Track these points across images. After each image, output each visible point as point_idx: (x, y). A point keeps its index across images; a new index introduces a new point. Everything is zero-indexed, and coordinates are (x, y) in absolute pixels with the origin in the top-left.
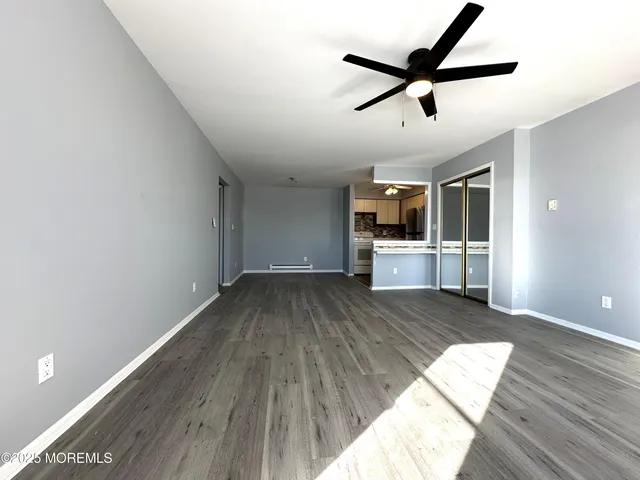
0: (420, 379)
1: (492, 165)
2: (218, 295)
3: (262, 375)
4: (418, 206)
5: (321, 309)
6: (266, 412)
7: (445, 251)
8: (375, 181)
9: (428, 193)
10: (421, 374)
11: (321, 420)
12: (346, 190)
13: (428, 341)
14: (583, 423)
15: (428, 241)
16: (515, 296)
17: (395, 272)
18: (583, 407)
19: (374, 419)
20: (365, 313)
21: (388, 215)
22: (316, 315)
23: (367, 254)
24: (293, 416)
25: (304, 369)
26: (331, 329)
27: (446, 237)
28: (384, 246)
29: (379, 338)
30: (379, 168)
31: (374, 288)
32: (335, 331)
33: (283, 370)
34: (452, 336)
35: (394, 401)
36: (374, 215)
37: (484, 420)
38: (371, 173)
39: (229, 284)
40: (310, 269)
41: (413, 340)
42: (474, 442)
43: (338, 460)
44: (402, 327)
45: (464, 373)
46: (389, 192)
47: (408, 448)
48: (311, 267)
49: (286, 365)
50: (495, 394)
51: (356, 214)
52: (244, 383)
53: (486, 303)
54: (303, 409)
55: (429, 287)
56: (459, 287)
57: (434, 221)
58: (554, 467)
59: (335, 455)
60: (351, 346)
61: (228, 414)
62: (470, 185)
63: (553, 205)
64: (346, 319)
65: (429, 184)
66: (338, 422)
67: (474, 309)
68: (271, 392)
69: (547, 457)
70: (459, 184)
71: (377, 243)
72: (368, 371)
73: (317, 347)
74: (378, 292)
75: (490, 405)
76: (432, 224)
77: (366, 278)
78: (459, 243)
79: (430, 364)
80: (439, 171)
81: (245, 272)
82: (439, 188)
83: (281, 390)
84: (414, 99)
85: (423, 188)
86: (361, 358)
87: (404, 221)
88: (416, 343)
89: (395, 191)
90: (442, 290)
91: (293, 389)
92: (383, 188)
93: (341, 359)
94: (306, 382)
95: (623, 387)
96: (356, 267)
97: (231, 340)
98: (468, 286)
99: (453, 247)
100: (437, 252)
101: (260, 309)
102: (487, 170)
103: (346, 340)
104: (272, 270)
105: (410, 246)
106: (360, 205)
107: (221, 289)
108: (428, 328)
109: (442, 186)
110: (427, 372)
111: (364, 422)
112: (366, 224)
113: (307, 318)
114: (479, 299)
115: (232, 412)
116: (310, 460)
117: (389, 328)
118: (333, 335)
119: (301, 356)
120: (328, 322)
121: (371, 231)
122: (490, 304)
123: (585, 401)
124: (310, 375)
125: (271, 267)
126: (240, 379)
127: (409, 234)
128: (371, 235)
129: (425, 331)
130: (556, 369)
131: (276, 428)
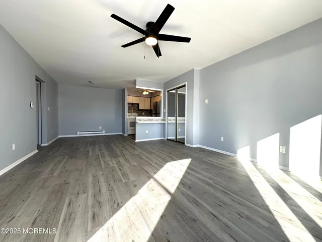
0: (151, 180)
1: (186, 83)
2: (37, 151)
3: (62, 194)
4: (158, 101)
5: (106, 153)
6: (61, 213)
7: (169, 122)
8: (137, 87)
9: (162, 95)
10: (152, 177)
11: (97, 210)
12: (123, 91)
13: (158, 162)
14: (209, 184)
15: (161, 117)
16: (194, 139)
17: (147, 132)
18: (210, 179)
19: (126, 202)
20: (131, 153)
21: (144, 105)
22: (103, 156)
23: (133, 124)
24: (79, 211)
25: (90, 185)
26: (110, 163)
27: (169, 116)
28: (141, 120)
29: (135, 164)
30: (139, 80)
31: (136, 141)
32: (113, 163)
33: (77, 188)
34: (168, 159)
35: (137, 191)
36: (138, 104)
37: (175, 191)
38: (135, 82)
39: (47, 145)
40: (104, 133)
41: (151, 163)
42: (170, 201)
43: (103, 227)
44: (147, 157)
45: (171, 173)
46: (145, 93)
47: (141, 212)
48: (104, 132)
49: (79, 185)
50: (182, 180)
51: (129, 104)
52: (48, 200)
53: (184, 143)
54: (86, 206)
55: (162, 138)
56: (174, 138)
57: (164, 108)
58: (197, 203)
59: (102, 225)
60: (120, 170)
61: (32, 221)
62: (178, 92)
63: (207, 101)
64: (119, 157)
65: (162, 90)
66: (107, 208)
67: (179, 146)
68: (67, 202)
69: (196, 200)
70: (174, 91)
71: (138, 118)
72: (127, 180)
73: (101, 173)
74: (138, 142)
75: (179, 185)
76: (164, 109)
77: (133, 136)
78: (174, 118)
79: (157, 172)
80: (166, 84)
81: (59, 137)
82: (166, 93)
83: (74, 199)
84: (150, 46)
85: (160, 92)
86: (124, 175)
87: (152, 108)
88: (153, 164)
89: (148, 93)
90: (168, 139)
91: (82, 197)
92: (141, 91)
93: (113, 176)
94: (90, 192)
95: (223, 169)
96: (129, 131)
97: (43, 177)
98: (178, 137)
99: (172, 119)
100: (166, 122)
101: (67, 157)
102: (184, 86)
103: (118, 167)
104: (79, 134)
105: (154, 119)
106: (130, 99)
107: (39, 147)
108: (159, 157)
109: (168, 91)
110: (155, 176)
111: (120, 205)
112: (134, 109)
113: (97, 158)
114: (181, 142)
115: (35, 219)
116: (87, 231)
117: (141, 158)
118: (112, 165)
119: (90, 179)
120: (109, 159)
121: (136, 112)
122: (186, 144)
123: (212, 176)
124: (94, 187)
125: (78, 133)
126: (45, 199)
127: (154, 114)
128: (137, 114)
129: (157, 158)
130: (204, 166)
131: (67, 221)
